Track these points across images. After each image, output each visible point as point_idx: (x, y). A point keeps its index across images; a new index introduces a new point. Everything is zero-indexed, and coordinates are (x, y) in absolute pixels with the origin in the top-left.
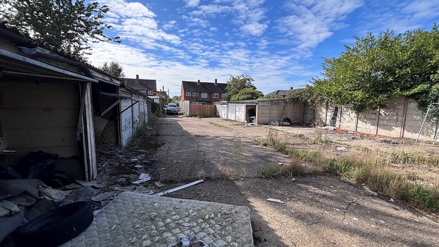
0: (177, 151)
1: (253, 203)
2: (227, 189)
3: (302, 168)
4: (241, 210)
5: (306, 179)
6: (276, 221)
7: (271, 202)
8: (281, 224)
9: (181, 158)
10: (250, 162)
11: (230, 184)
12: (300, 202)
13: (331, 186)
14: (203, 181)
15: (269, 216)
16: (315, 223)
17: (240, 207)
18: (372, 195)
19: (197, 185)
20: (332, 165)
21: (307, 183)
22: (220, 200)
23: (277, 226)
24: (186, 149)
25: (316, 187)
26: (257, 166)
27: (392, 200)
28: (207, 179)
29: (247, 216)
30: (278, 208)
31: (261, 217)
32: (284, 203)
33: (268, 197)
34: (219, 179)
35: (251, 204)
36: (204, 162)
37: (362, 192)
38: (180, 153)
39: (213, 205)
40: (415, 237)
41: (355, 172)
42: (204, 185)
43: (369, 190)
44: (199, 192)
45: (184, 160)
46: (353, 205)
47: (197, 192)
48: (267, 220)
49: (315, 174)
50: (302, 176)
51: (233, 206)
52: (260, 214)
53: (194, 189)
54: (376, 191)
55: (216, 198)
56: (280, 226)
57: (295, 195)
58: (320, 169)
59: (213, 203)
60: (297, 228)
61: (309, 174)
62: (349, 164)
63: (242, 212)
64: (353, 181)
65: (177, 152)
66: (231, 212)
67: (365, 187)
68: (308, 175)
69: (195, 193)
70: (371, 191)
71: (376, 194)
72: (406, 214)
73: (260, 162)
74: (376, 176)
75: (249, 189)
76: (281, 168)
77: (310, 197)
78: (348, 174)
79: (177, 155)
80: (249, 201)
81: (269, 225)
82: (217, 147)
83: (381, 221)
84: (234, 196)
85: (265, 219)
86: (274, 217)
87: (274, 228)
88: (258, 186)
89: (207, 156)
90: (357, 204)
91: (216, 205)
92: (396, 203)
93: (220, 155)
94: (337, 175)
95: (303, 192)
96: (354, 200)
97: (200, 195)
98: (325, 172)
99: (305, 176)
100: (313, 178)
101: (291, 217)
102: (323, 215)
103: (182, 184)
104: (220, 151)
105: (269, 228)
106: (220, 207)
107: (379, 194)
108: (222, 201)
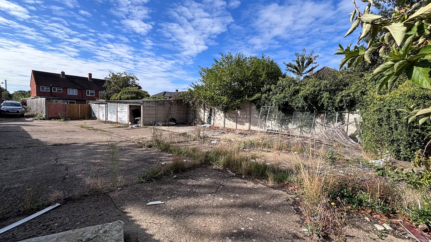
0: (15, 171)
1: (130, 213)
2: (97, 206)
3: (183, 164)
4: (112, 227)
5: (186, 174)
6: (154, 225)
7: (151, 206)
8: (160, 226)
9: (20, 180)
10: (131, 168)
11: (103, 198)
12: (180, 197)
13: (206, 176)
14: (59, 204)
15: (148, 222)
16: (191, 214)
17: (111, 224)
18: (232, 176)
19: (48, 214)
20: (207, 156)
21: (187, 178)
22: (85, 224)
23: (155, 230)
24: (34, 165)
25: (194, 180)
26: (139, 170)
27: (243, 176)
28: (67, 201)
29: (119, 231)
30: (158, 210)
31: (139, 226)
32: (164, 203)
33: (148, 201)
34: (87, 196)
35: (128, 215)
36: (65, 179)
37: (227, 175)
38: (20, 173)
39: (71, 234)
40: (254, 200)
41: (222, 160)
42: (61, 210)
43: (230, 172)
44: (51, 222)
45: (27, 182)
46: (221, 188)
47: (47, 223)
48: (145, 227)
49: (193, 167)
50: (183, 171)
51: (102, 225)
52: (138, 223)
53: (41, 221)
54: (235, 172)
55: (78, 223)
56: (159, 228)
57: (176, 192)
58: (198, 162)
59: (70, 231)
60: (175, 224)
61: (189, 168)
62: (218, 154)
63: (114, 229)
64: (221, 167)
65: (14, 173)
66: (98, 234)
67: (228, 171)
68: (188, 170)
69: (43, 226)
70: (232, 173)
71: (234, 174)
72: (250, 184)
73: (143, 166)
74: (234, 161)
75: (127, 198)
76: (163, 168)
77: (188, 190)
78: (218, 163)
79: (14, 176)
80: (126, 213)
81: (148, 232)
82: (88, 157)
83: (237, 195)
84: (107, 212)
85: (142, 227)
86: (153, 221)
87: (152, 233)
88: (138, 192)
89: (71, 169)
90: (223, 186)
91: (75, 232)
92: (245, 178)
93: (92, 165)
94: (211, 165)
95: (182, 187)
96: (221, 183)
97: (51, 226)
98: (202, 164)
99: (186, 171)
100: (192, 172)
101: (170, 215)
102: (198, 204)
103: (18, 218)
104: (92, 161)
105: (147, 235)
106: (81, 233)
107: (236, 174)
108: (87, 223)
